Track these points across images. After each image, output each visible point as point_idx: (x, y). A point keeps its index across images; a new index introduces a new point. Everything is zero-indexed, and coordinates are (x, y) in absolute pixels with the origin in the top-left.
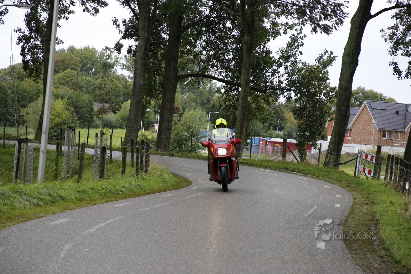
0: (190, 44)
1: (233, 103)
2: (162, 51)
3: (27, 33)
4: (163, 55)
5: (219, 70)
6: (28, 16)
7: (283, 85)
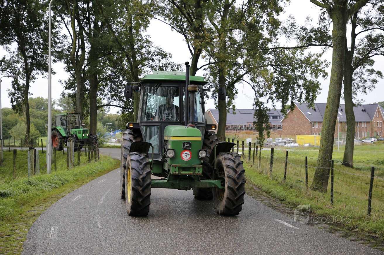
0: (101, 90)
1: (126, 118)
2: (87, 95)
3: (13, 91)
4: (87, 97)
5: (118, 102)
6: (13, 82)
7: (153, 107)
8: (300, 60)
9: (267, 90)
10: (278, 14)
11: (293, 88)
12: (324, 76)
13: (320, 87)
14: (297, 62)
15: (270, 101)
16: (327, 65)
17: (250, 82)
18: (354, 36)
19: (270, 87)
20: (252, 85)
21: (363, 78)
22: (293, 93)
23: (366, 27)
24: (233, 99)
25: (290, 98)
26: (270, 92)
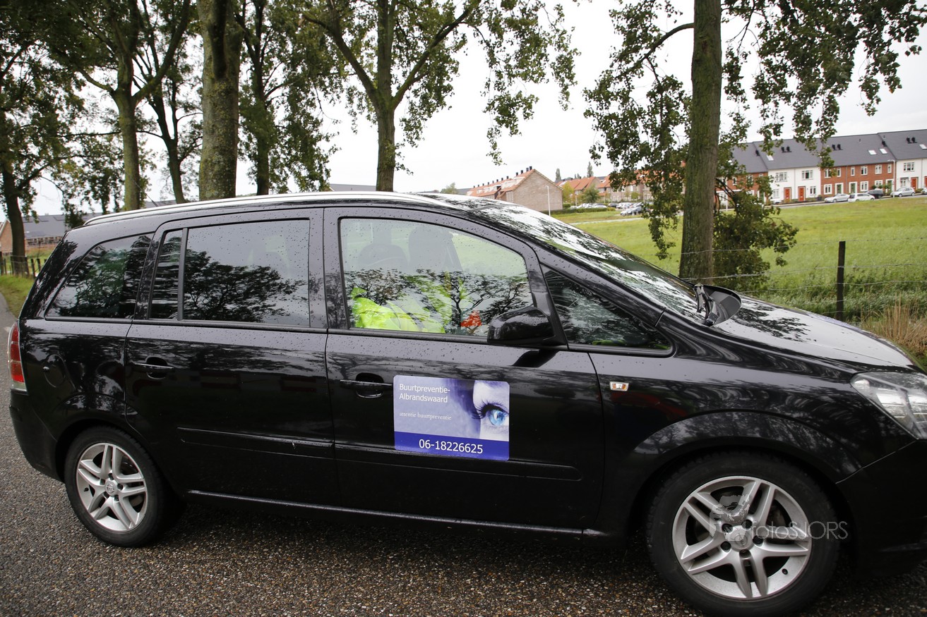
8: (119, 149)
9: (79, 189)
10: (80, 90)
11: (115, 185)
12: (152, 169)
13: (150, 182)
14: (115, 151)
15: (86, 203)
16: (154, 155)
17: (51, 178)
18: (175, 121)
19: (82, 184)
20: (57, 182)
21: (194, 171)
22: (116, 191)
23: (187, 111)
24: (31, 202)
25: (112, 197)
26: (83, 191)
